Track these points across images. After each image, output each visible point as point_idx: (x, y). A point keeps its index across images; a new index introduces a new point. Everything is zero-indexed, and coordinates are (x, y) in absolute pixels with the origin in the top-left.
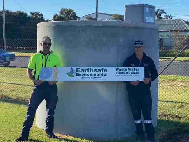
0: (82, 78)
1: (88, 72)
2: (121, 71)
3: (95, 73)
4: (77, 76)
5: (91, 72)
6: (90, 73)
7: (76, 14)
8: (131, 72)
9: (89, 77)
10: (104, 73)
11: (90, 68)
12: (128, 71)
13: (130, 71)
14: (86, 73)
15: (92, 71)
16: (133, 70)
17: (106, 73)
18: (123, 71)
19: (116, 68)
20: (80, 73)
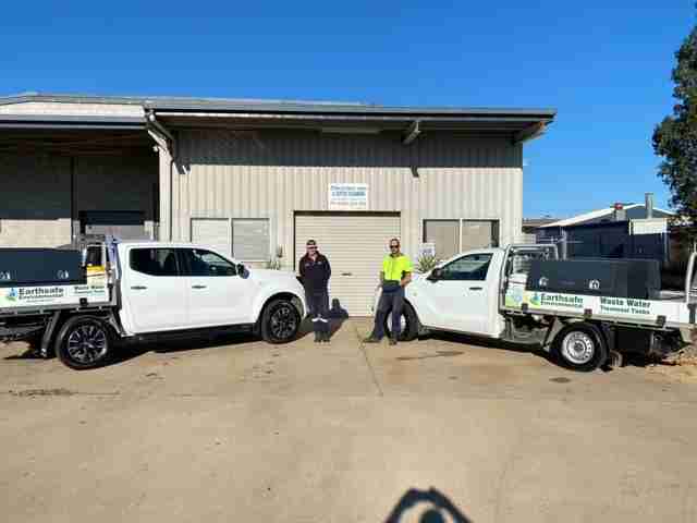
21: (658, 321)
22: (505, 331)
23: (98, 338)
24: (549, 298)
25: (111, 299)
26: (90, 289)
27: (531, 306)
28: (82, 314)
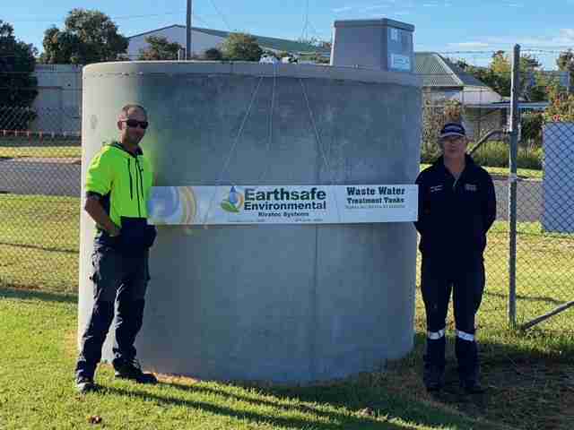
0: (260, 214)
1: (276, 198)
2: (362, 197)
3: (293, 202)
4: (246, 209)
5: (282, 198)
6: (280, 202)
7: (116, 29)
8: (385, 198)
9: (278, 211)
10: (316, 201)
11: (282, 190)
12: (377, 196)
13: (382, 196)
14: (270, 202)
15: (285, 195)
16: (390, 192)
17: (322, 202)
18: (366, 197)
19: (348, 188)
20: (256, 202)
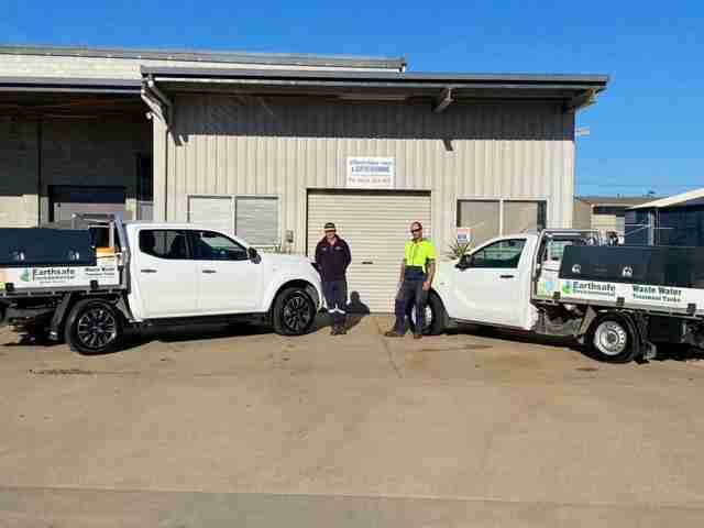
21: (688, 310)
22: (538, 322)
23: (108, 322)
24: (582, 286)
25: (121, 283)
26: (101, 271)
27: (563, 295)
28: (92, 297)
